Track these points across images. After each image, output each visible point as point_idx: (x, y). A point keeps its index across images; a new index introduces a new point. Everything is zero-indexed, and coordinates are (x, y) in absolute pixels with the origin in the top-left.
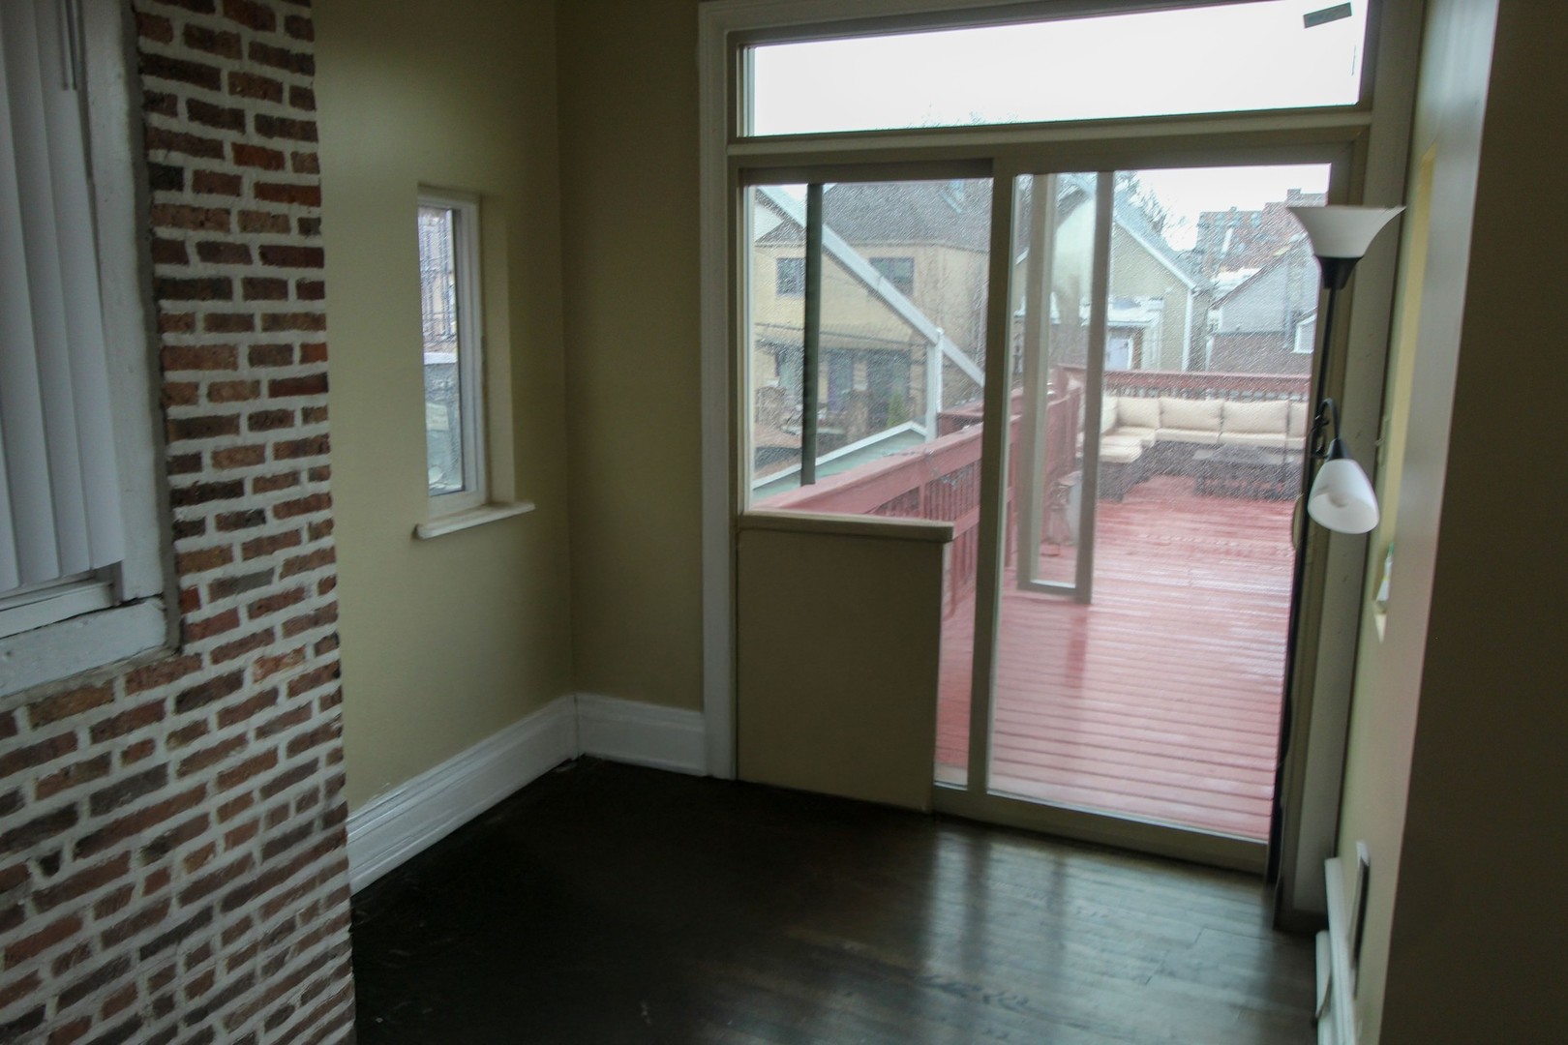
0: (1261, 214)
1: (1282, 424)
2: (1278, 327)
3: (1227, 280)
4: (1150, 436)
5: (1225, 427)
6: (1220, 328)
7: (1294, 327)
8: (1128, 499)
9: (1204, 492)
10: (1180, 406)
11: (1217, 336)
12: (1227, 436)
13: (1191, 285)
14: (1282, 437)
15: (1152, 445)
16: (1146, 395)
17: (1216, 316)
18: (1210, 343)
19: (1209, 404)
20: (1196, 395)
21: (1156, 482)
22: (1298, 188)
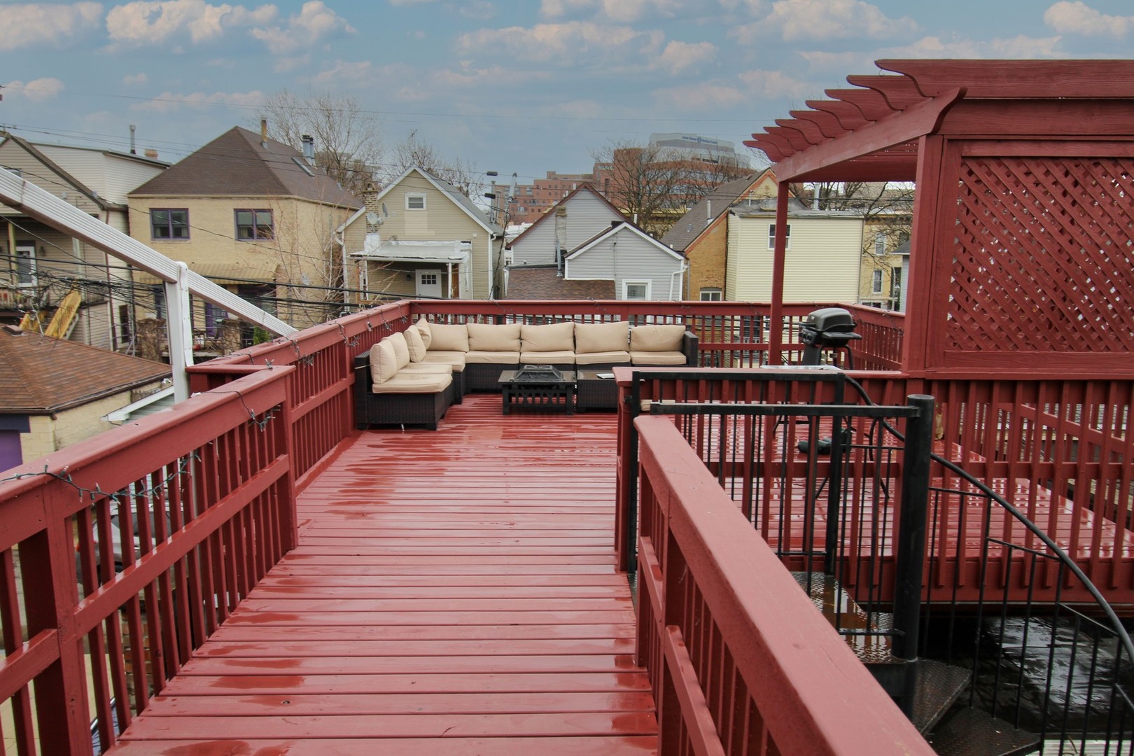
0: (532, 188)
1: (570, 343)
2: (552, 262)
3: (513, 230)
4: (459, 361)
5: (523, 349)
6: (513, 264)
7: (563, 260)
8: (443, 426)
9: (510, 410)
10: (487, 331)
11: (510, 269)
12: (527, 357)
13: (491, 232)
14: (571, 354)
15: (462, 368)
16: (455, 322)
17: (508, 254)
18: (506, 274)
19: (510, 327)
20: (499, 320)
21: (469, 403)
22: (554, 170)
